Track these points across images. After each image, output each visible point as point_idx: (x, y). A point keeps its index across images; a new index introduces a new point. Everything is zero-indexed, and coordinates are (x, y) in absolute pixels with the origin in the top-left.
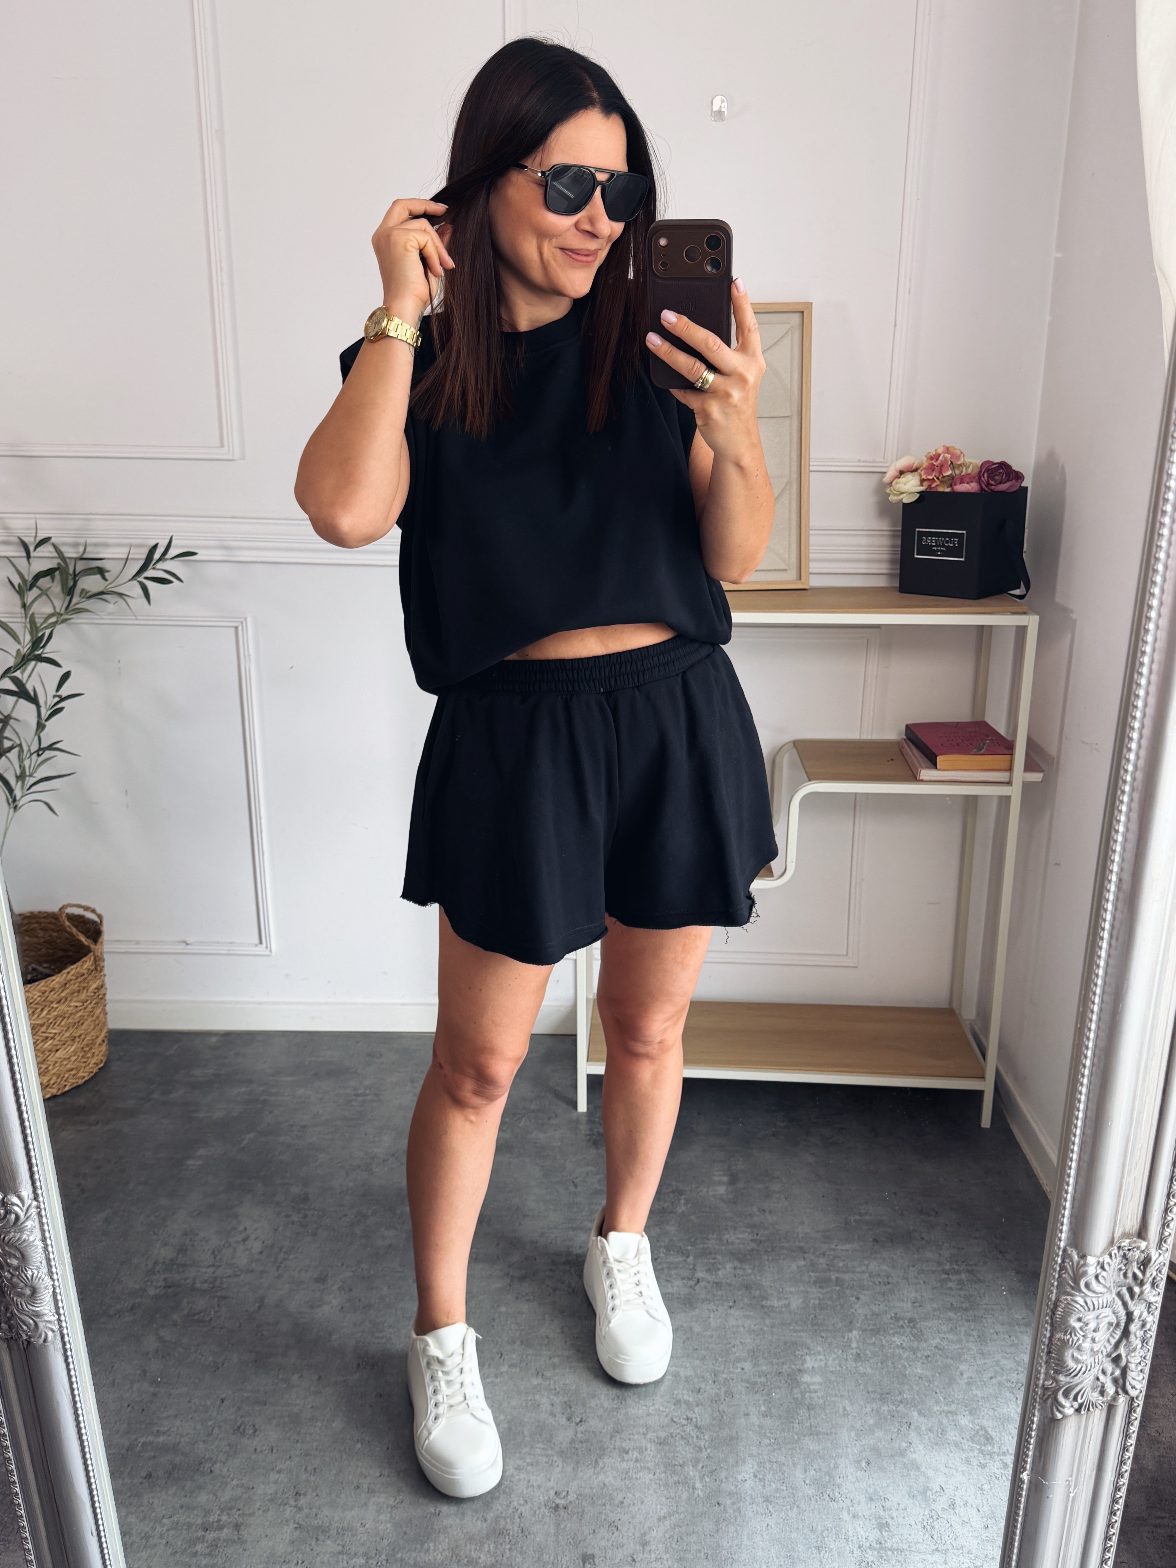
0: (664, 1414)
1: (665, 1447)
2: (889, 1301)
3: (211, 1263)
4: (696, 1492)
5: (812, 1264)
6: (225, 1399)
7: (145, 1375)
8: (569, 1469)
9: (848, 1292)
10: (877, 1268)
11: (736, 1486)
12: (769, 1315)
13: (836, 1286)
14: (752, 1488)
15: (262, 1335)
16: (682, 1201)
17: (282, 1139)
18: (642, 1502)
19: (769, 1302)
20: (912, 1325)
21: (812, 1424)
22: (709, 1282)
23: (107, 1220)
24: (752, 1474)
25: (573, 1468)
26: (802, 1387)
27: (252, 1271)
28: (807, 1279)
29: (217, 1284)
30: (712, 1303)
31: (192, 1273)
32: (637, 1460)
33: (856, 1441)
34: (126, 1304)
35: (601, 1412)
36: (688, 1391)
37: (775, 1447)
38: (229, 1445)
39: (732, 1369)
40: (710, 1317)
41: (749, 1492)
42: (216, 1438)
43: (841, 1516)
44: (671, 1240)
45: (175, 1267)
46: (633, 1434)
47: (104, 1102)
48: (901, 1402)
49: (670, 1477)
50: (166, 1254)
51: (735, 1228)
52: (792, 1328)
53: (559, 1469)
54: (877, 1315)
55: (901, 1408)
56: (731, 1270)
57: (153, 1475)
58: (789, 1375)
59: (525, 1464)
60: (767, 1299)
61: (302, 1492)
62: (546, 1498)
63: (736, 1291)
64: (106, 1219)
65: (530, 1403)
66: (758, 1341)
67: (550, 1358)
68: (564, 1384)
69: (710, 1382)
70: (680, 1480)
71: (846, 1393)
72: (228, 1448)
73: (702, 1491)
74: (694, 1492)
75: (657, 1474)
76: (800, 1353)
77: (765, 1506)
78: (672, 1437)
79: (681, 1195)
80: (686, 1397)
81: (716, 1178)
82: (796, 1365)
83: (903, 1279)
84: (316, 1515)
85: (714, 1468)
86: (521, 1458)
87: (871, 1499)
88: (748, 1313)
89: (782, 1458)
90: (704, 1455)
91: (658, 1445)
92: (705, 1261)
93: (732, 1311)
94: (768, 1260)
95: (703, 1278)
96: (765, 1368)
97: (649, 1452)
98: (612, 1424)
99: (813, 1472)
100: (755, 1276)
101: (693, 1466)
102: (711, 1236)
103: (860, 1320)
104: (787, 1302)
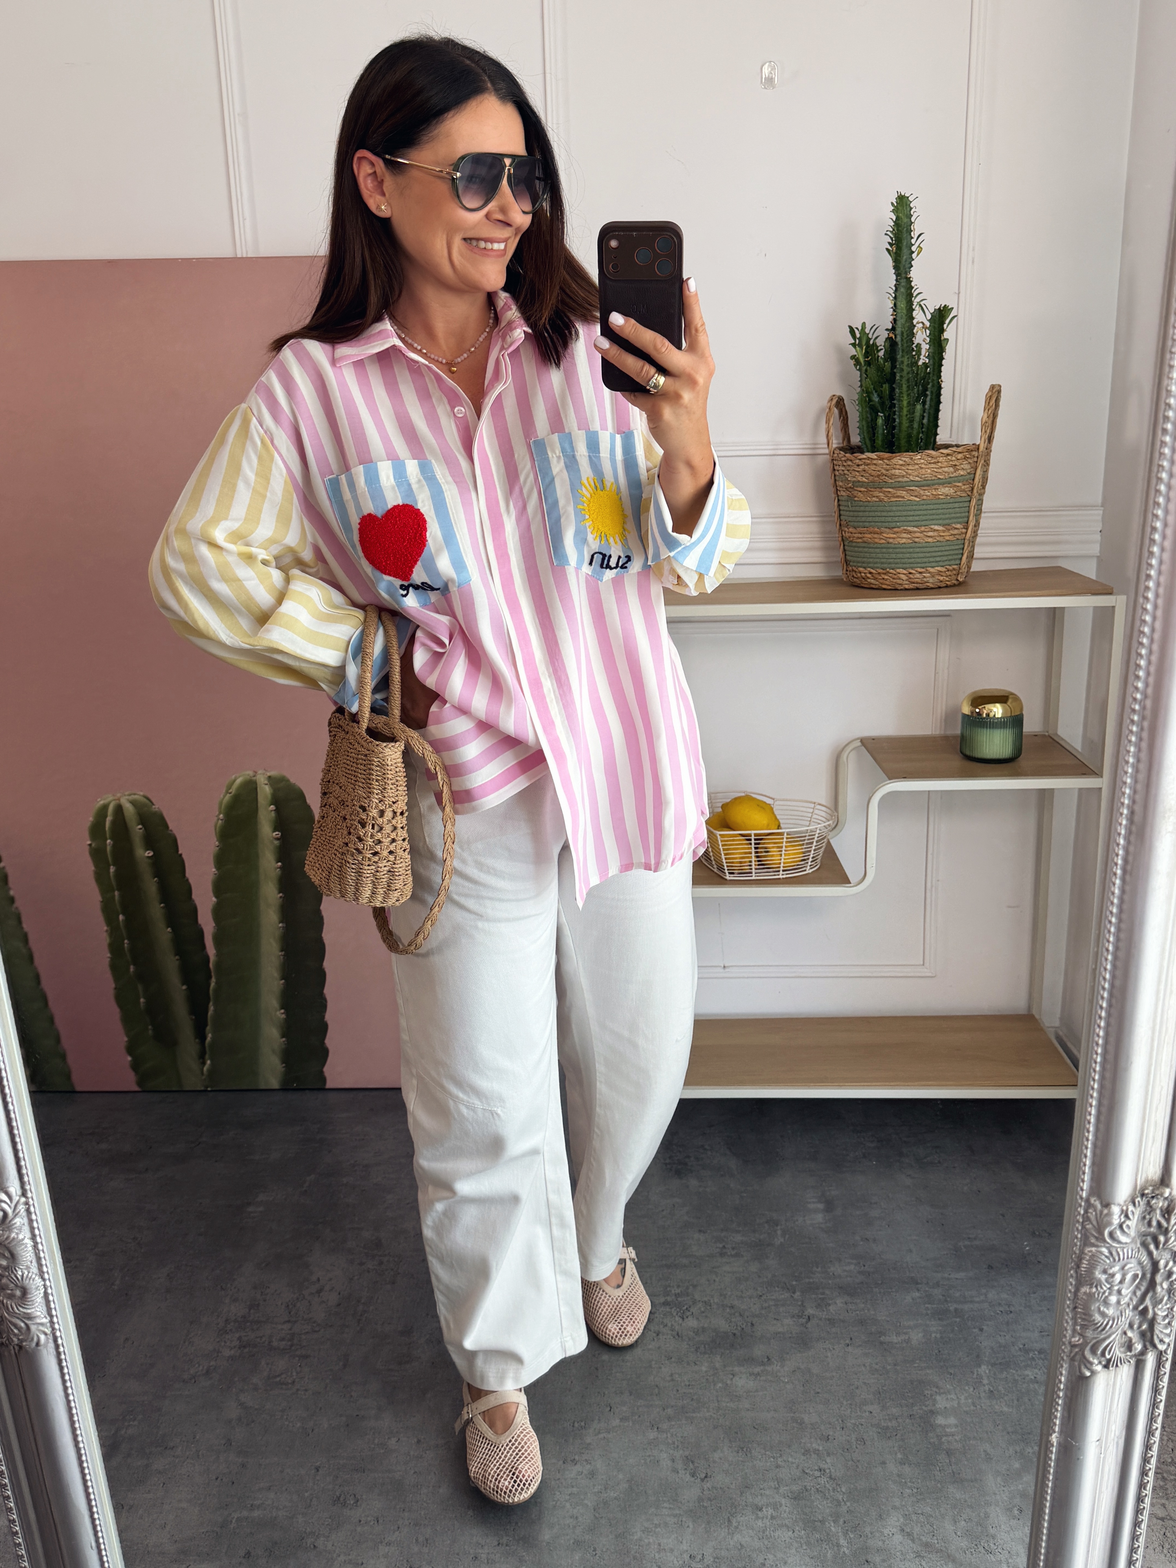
0: (794, 1465)
1: (800, 1502)
2: (1014, 1331)
3: (286, 1319)
4: (842, 1550)
5: (927, 1296)
6: (320, 1467)
7: (231, 1444)
8: (701, 1530)
10: (996, 1297)
11: (884, 1541)
12: (890, 1352)
13: (956, 1318)
14: (901, 1543)
15: (351, 1396)
16: (779, 1232)
17: (345, 1180)
19: (887, 1337)
21: (955, 1471)
22: (821, 1319)
23: (170, 1277)
24: (899, 1528)
25: (705, 1529)
26: (937, 1431)
27: (332, 1326)
28: (925, 1312)
29: (296, 1341)
30: (827, 1342)
31: (267, 1330)
32: (772, 1518)
33: (1004, 1486)
34: (200, 1368)
35: (726, 1465)
36: (816, 1439)
37: (919, 1497)
38: (330, 1517)
39: (859, 1413)
40: (827, 1357)
41: (899, 1547)
42: (316, 1510)
44: (774, 1275)
45: (248, 1324)
46: (763, 1489)
49: (810, 1535)
50: (236, 1310)
51: (840, 1260)
52: (916, 1365)
53: (690, 1530)
54: (1004, 1347)
56: (841, 1305)
57: (252, 1554)
58: (921, 1418)
59: (653, 1526)
60: (885, 1334)
63: (850, 1327)
65: (648, 1460)
66: (882, 1381)
67: (664, 1409)
68: (682, 1437)
69: (838, 1429)
70: (822, 1536)
71: (985, 1436)
72: (330, 1520)
73: (848, 1549)
74: (839, 1550)
75: (796, 1532)
76: (930, 1393)
77: (918, 1563)
78: (806, 1490)
79: (777, 1225)
80: (815, 1446)
81: (811, 1206)
82: (927, 1406)
83: (1025, 1307)
85: (857, 1522)
88: (867, 1351)
89: (928, 1509)
90: (844, 1509)
91: (792, 1500)
92: (814, 1296)
93: (850, 1349)
94: (880, 1293)
95: (813, 1315)
96: (895, 1411)
97: (785, 1508)
98: (740, 1478)
99: (963, 1522)
100: (869, 1310)
101: (833, 1521)
102: (815, 1269)
103: (987, 1354)
104: (907, 1337)
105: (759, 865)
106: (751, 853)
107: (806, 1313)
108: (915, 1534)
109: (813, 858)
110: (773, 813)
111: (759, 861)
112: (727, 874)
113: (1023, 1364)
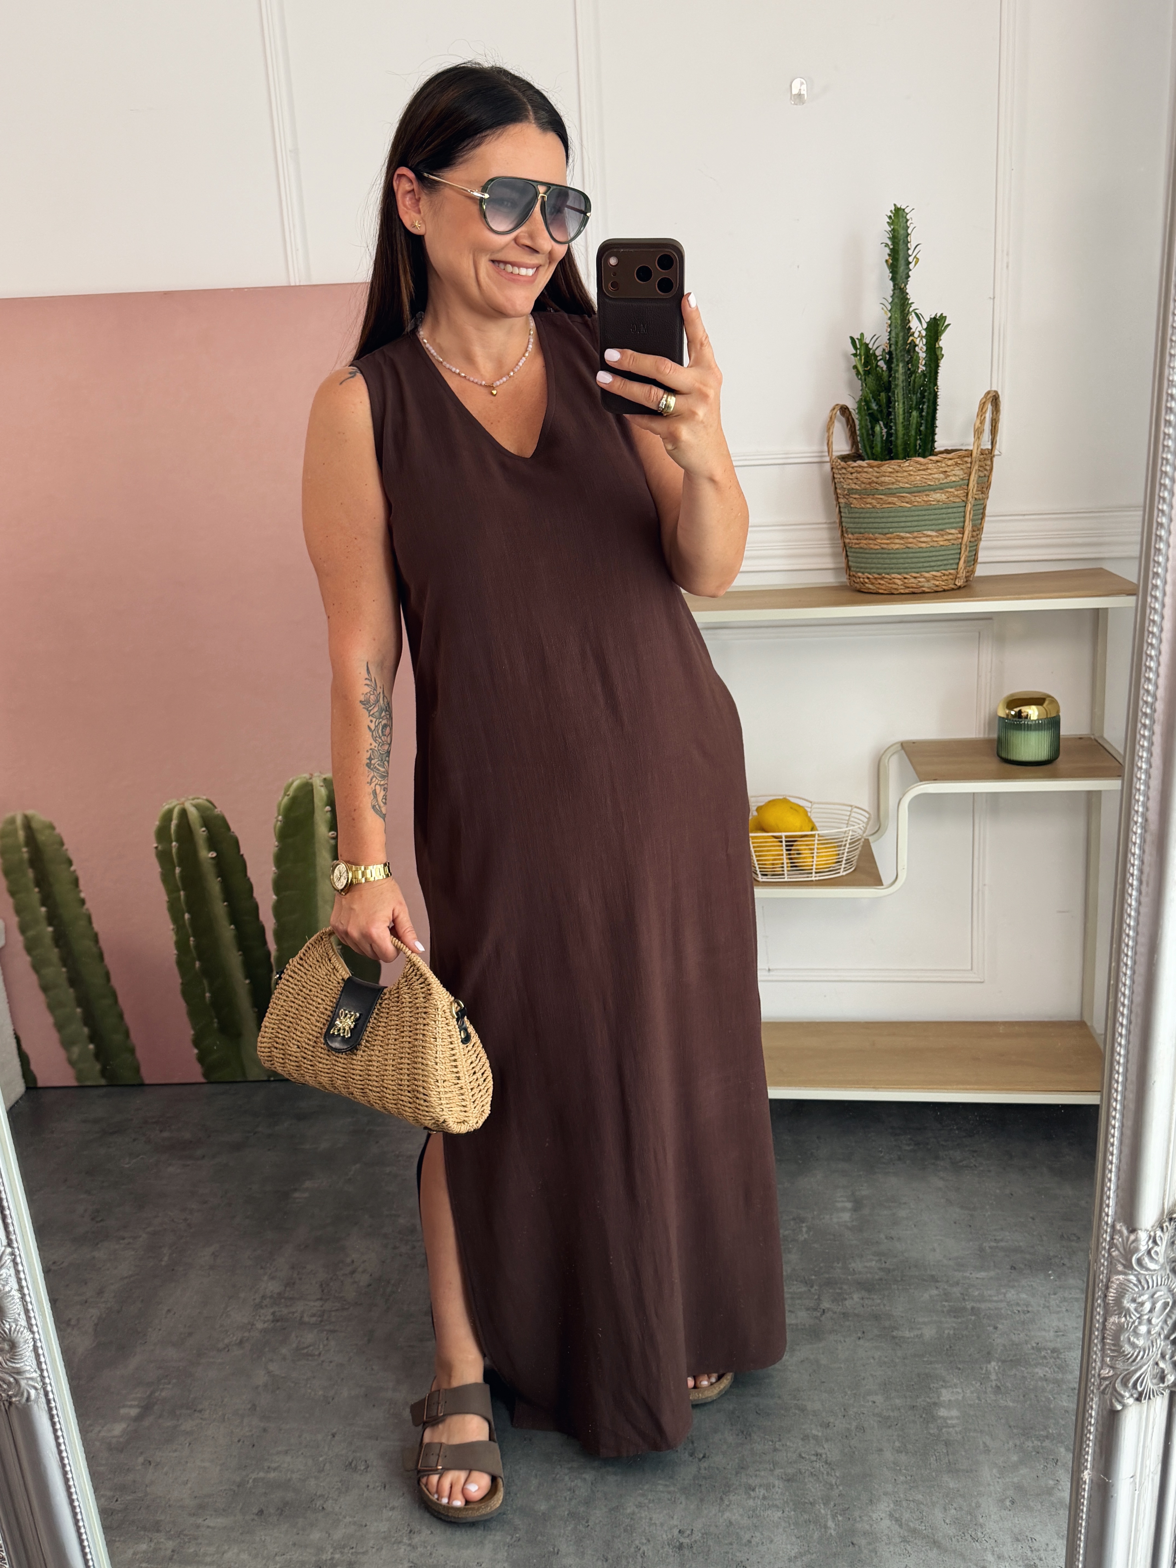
0: (792, 1449)
1: (793, 1484)
2: (1029, 1330)
3: (319, 1297)
4: (829, 1531)
5: (945, 1294)
6: (336, 1433)
7: (255, 1410)
8: (692, 1507)
9: (985, 1321)
10: (1015, 1296)
11: (871, 1526)
12: (901, 1346)
13: (972, 1316)
14: (888, 1528)
15: (372, 1369)
16: (804, 1230)
17: (388, 1170)
18: (771, 1541)
19: (900, 1333)
20: (1055, 1355)
21: (951, 1461)
22: (835, 1313)
23: (215, 1255)
24: (888, 1513)
25: (698, 1505)
26: (939, 1421)
27: (361, 1304)
28: (941, 1309)
29: (325, 1317)
30: (839, 1334)
31: (299, 1307)
33: (999, 1478)
34: (235, 1338)
35: (725, 1447)
36: (816, 1425)
37: (912, 1485)
38: (341, 1481)
39: (862, 1403)
40: (837, 1349)
41: (886, 1532)
42: (328, 1474)
43: (985, 1557)
44: (794, 1270)
45: (283, 1300)
46: (759, 1470)
47: (209, 1136)
48: (1047, 1437)
49: (799, 1515)
50: (273, 1287)
51: (861, 1256)
52: (925, 1359)
53: (682, 1506)
54: (1016, 1345)
55: (1047, 1443)
56: (858, 1300)
57: (265, 1512)
58: (924, 1409)
59: (647, 1501)
60: (897, 1329)
61: (416, 1530)
62: (670, 1536)
63: (864, 1321)
64: (213, 1253)
66: (890, 1373)
69: (840, 1416)
70: (811, 1518)
71: (986, 1429)
72: (340, 1484)
73: (835, 1530)
74: (826, 1532)
75: (786, 1512)
76: (935, 1385)
77: (903, 1547)
78: (801, 1473)
79: (802, 1222)
80: (814, 1432)
81: (839, 1205)
82: (931, 1398)
83: (1043, 1308)
84: (431, 1554)
85: (847, 1506)
86: (643, 1495)
87: (1018, 1540)
88: (878, 1344)
89: (919, 1497)
90: (836, 1492)
91: (786, 1483)
92: (831, 1291)
93: (861, 1342)
94: (898, 1289)
95: (828, 1309)
96: (898, 1402)
97: (777, 1489)
98: (737, 1460)
99: (953, 1511)
100: (884, 1305)
101: (824, 1504)
102: (835, 1264)
103: (999, 1351)
104: (919, 1332)
105: (792, 867)
106: (782, 855)
107: (822, 1306)
108: (904, 1520)
109: (846, 860)
110: (807, 815)
111: (791, 863)
112: (760, 875)
113: (1035, 1361)
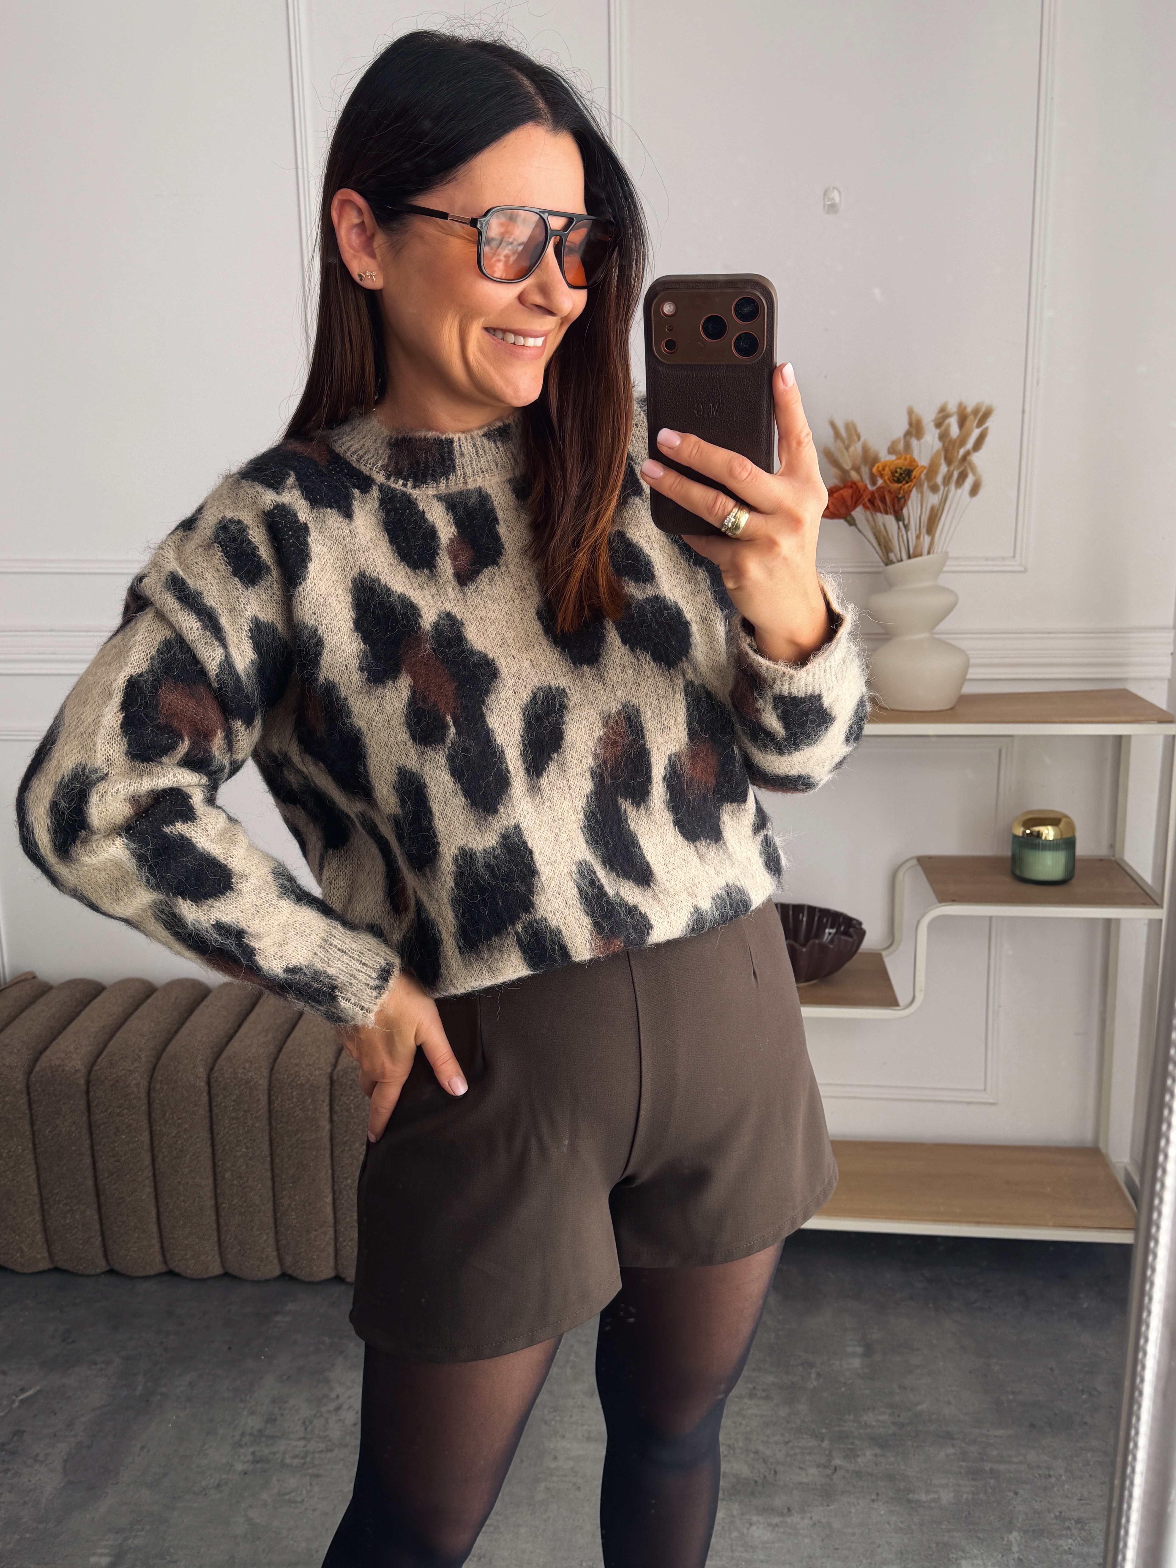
2: (1052, 1497)
3: (302, 1436)
5: (962, 1453)
9: (1004, 1486)
10: (1036, 1458)
12: (917, 1511)
13: (991, 1478)
19: (916, 1495)
20: (1080, 1526)
22: (847, 1471)
23: (192, 1385)
28: (957, 1470)
29: (309, 1459)
30: (852, 1496)
31: (281, 1446)
34: (212, 1480)
40: (850, 1512)
45: (263, 1439)
50: (253, 1423)
51: (874, 1409)
52: (944, 1527)
54: (1040, 1513)
56: (871, 1457)
60: (913, 1492)
63: (878, 1482)
64: (190, 1383)
66: (906, 1541)
76: (955, 1556)
79: (812, 1368)
81: (850, 1349)
83: (1066, 1472)
88: (893, 1508)
92: (842, 1446)
93: (875, 1505)
94: (913, 1446)
95: (840, 1466)
100: (899, 1464)
102: (847, 1417)
103: (1020, 1519)
104: (936, 1496)
107: (833, 1463)
